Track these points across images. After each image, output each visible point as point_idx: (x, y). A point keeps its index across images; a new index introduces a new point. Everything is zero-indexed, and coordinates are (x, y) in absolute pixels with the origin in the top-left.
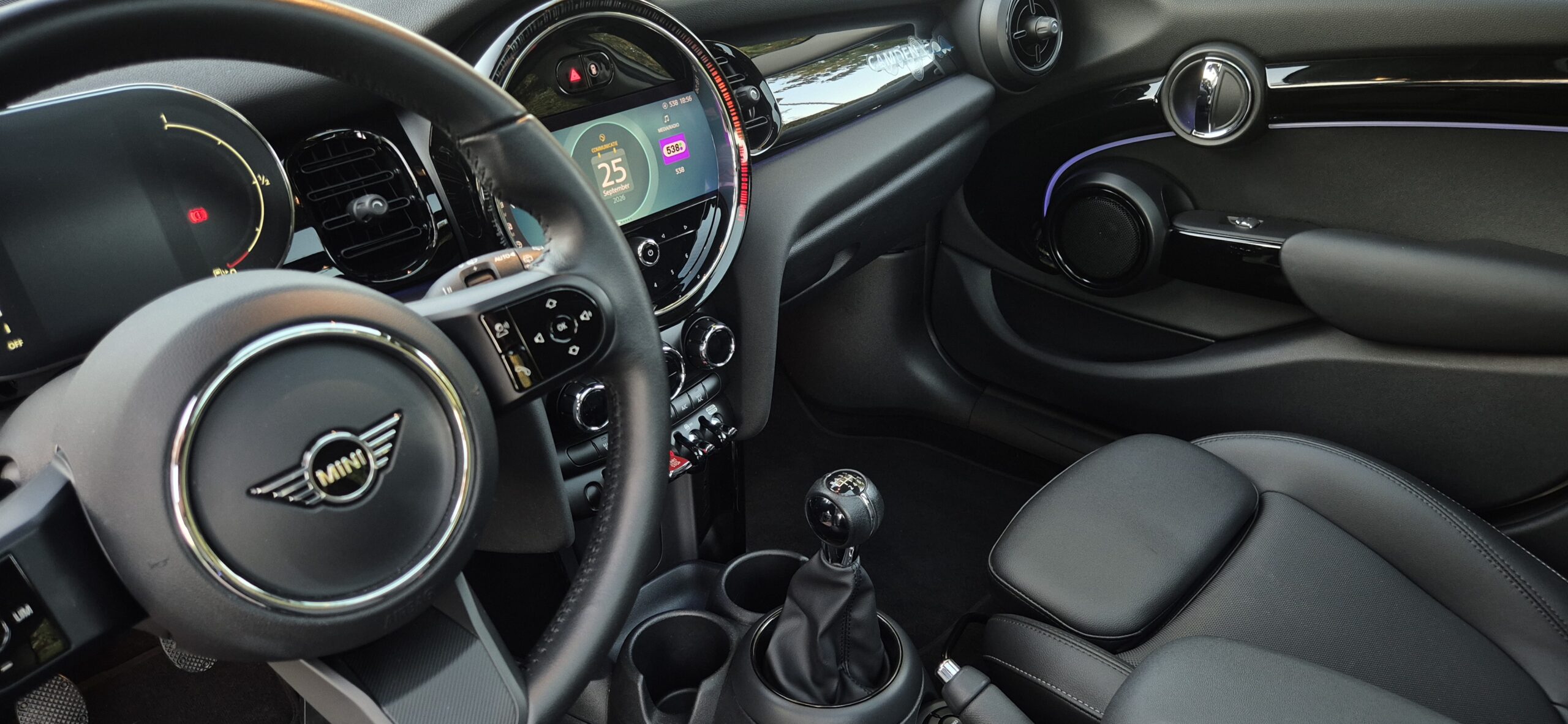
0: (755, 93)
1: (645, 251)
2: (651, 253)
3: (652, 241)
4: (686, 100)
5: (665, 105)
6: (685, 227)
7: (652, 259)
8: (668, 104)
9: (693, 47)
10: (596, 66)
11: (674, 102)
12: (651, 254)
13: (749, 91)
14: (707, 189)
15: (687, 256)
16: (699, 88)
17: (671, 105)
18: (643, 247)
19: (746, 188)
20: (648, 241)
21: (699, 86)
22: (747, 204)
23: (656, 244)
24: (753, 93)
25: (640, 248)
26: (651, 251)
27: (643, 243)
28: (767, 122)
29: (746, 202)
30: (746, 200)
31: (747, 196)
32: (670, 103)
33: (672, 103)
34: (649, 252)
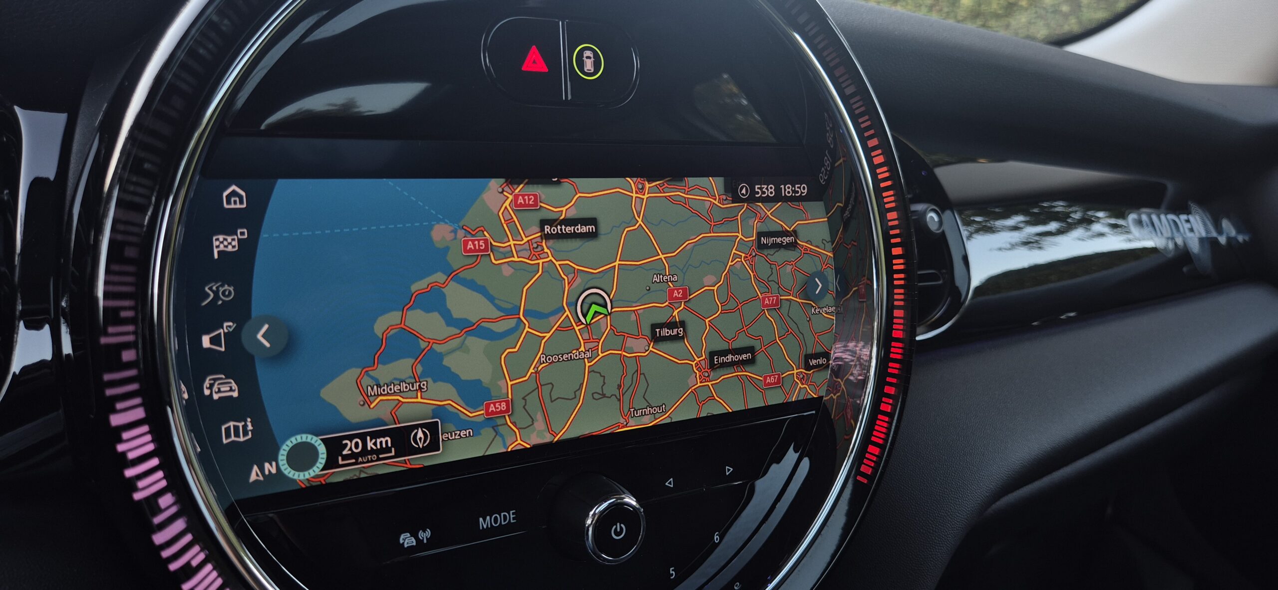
0: (936, 218)
1: (604, 521)
2: (619, 532)
3: (631, 501)
4: (795, 192)
7: (616, 548)
8: (753, 189)
9: (837, 73)
10: (595, 54)
11: (768, 190)
12: (617, 534)
13: (924, 213)
15: (716, 538)
16: (828, 173)
17: (758, 193)
18: (601, 515)
19: (889, 409)
20: (618, 499)
21: (829, 169)
22: (882, 447)
23: (638, 506)
24: (932, 216)
25: (594, 514)
26: (622, 525)
27: (605, 502)
28: (941, 282)
29: (881, 442)
30: (883, 436)
31: (889, 429)
32: (756, 188)
33: (761, 189)
34: (616, 529)
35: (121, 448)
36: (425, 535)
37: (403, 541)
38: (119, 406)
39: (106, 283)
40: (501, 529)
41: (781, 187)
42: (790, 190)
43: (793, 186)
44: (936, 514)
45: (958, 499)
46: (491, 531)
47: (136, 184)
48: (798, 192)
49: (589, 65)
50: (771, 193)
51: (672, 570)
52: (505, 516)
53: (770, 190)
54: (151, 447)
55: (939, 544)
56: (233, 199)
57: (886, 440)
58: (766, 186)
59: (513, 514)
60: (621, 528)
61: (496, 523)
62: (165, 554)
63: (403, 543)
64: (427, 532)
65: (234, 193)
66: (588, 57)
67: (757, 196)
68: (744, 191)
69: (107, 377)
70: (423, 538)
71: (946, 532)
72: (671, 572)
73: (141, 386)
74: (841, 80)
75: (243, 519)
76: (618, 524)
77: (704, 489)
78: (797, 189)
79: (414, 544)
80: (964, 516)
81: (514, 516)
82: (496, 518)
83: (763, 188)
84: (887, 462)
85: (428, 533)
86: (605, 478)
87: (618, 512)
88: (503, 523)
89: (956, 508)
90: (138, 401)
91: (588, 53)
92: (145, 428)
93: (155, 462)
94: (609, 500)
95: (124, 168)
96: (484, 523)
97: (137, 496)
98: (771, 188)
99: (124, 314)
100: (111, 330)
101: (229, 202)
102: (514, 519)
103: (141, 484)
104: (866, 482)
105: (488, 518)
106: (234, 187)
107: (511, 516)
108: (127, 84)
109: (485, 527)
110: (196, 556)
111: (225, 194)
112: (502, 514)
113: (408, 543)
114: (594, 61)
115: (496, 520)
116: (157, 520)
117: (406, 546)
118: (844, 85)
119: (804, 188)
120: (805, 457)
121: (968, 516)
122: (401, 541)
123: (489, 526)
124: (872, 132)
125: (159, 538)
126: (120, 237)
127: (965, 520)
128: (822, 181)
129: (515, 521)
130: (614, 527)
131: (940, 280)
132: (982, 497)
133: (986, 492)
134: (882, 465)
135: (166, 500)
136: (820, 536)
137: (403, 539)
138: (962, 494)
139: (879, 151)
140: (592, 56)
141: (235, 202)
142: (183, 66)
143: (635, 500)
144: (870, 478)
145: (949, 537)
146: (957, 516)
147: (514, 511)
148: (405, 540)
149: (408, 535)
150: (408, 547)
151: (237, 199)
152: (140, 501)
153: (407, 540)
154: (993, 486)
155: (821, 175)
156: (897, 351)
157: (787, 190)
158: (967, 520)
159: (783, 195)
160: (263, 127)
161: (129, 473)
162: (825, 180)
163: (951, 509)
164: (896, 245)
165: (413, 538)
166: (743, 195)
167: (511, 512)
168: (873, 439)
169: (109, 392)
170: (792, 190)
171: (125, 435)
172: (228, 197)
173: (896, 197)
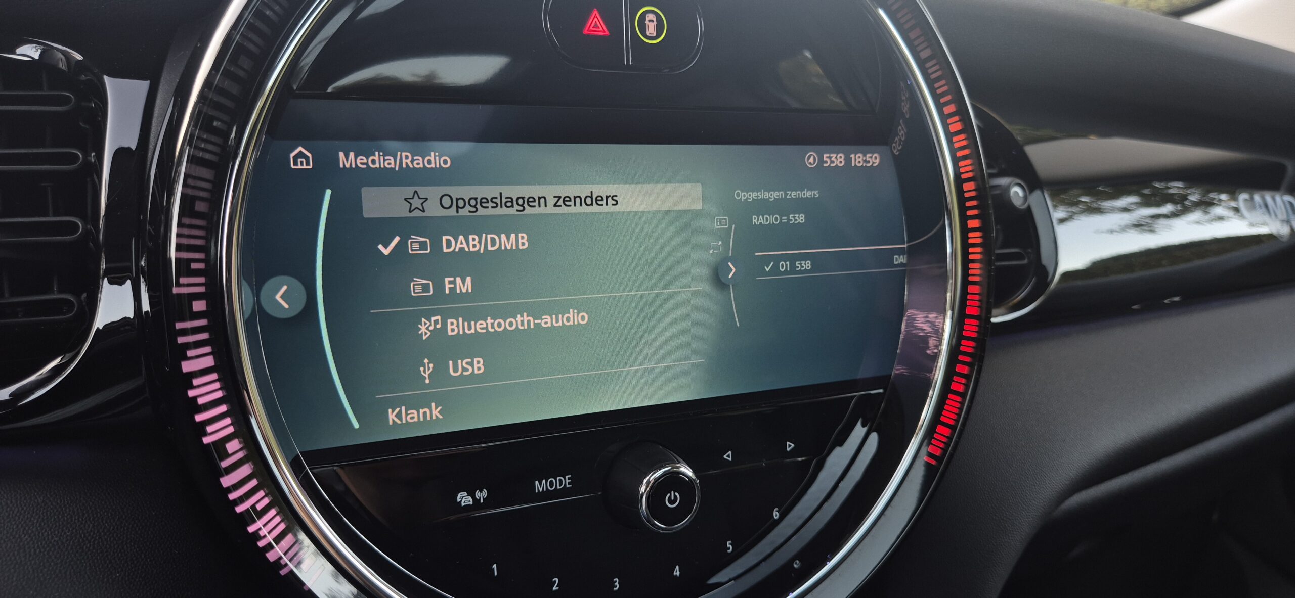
0: (1021, 193)
1: (658, 490)
2: (673, 500)
3: (686, 470)
4: (865, 161)
5: (811, 159)
6: (790, 446)
7: (670, 517)
8: (821, 158)
9: (912, 35)
10: (658, 17)
11: (837, 159)
12: (671, 502)
13: (1007, 188)
14: (865, 372)
15: (776, 515)
16: (902, 143)
17: (826, 162)
18: (656, 482)
19: (961, 389)
20: (673, 468)
21: (903, 139)
22: (953, 428)
23: (694, 477)
24: (1017, 192)
25: (648, 482)
26: (677, 494)
27: (660, 470)
28: (1025, 261)
29: (952, 423)
30: (955, 417)
31: (961, 409)
32: (824, 157)
33: (830, 158)
34: (670, 497)
35: (191, 393)
36: (481, 495)
37: (461, 500)
38: (190, 353)
39: (178, 235)
40: (557, 494)
41: (851, 156)
42: (860, 160)
43: (865, 155)
44: (1011, 501)
45: (1035, 486)
46: (546, 495)
47: (206, 141)
48: (869, 162)
49: (651, 29)
50: (841, 162)
51: (729, 544)
52: (560, 480)
53: (839, 160)
54: (219, 394)
55: (1013, 531)
56: (299, 160)
57: (957, 421)
58: (835, 155)
59: (569, 479)
60: (675, 496)
61: (551, 486)
62: (232, 496)
63: (461, 501)
64: (483, 492)
65: (300, 154)
66: (651, 21)
67: (825, 165)
68: (811, 160)
69: (179, 326)
70: (480, 498)
71: (1020, 519)
72: (728, 546)
73: (210, 335)
74: (916, 43)
75: (307, 470)
76: (672, 492)
77: (764, 464)
78: (867, 160)
79: (471, 503)
80: (1040, 503)
81: (570, 481)
82: (551, 482)
83: (832, 157)
84: (957, 443)
85: (485, 493)
86: (661, 447)
87: (673, 481)
88: (559, 487)
89: (1032, 495)
90: (208, 349)
91: (650, 16)
92: (214, 376)
93: (223, 408)
94: (663, 468)
95: (195, 126)
96: (540, 486)
97: (206, 440)
98: (841, 157)
99: (194, 266)
100: (183, 280)
101: (296, 163)
102: (569, 483)
103: (210, 429)
104: (933, 464)
105: (544, 481)
106: (300, 149)
107: (566, 481)
108: (199, 45)
109: (541, 490)
110: (261, 500)
111: (292, 155)
112: (558, 478)
113: (465, 502)
114: (656, 25)
115: (551, 484)
116: (224, 464)
117: (463, 504)
118: (919, 48)
119: (876, 158)
120: (873, 432)
121: (1045, 504)
122: (459, 500)
123: (545, 490)
124: (949, 97)
125: (226, 481)
126: (190, 192)
127: (1041, 508)
128: (895, 151)
129: (570, 486)
130: (669, 495)
131: (1025, 259)
132: (1060, 485)
133: (1065, 480)
134: (951, 445)
135: (233, 446)
136: (883, 516)
137: (460, 498)
138: (1038, 481)
139: (957, 118)
140: (654, 19)
141: (302, 163)
142: (250, 27)
143: (691, 470)
144: (939, 459)
145: (1023, 525)
146: (1033, 504)
147: (570, 476)
148: (462, 499)
149: (466, 494)
150: (465, 505)
151: (304, 160)
152: (209, 444)
153: (464, 499)
154: (1073, 474)
155: (894, 145)
156: (971, 328)
157: (858, 160)
158: (1043, 508)
159: (853, 165)
160: (329, 90)
161: (199, 418)
162: (898, 150)
163: (1026, 496)
164: (973, 217)
165: (469, 497)
166: (810, 164)
167: (567, 477)
168: (942, 418)
169: (181, 340)
170: (863, 159)
171: (196, 382)
172: (295, 158)
173: (973, 166)
